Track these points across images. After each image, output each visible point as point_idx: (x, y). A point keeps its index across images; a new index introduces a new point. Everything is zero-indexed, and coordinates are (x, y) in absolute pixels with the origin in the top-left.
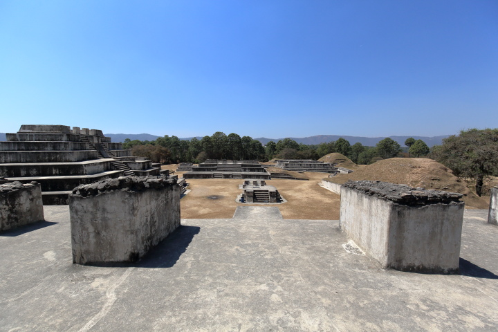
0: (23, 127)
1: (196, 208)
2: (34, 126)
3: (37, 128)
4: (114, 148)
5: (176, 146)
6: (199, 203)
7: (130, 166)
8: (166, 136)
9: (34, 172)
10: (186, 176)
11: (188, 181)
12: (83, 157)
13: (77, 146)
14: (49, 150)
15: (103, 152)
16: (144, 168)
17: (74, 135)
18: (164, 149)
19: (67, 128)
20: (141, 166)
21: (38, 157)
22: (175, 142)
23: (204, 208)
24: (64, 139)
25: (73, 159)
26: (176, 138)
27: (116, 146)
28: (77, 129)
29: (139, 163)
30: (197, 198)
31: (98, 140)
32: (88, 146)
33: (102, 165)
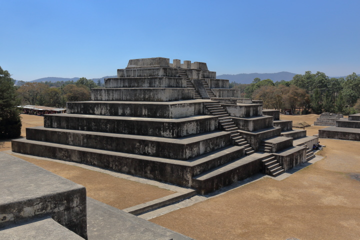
0: (131, 62)
1: (318, 191)
2: (138, 60)
3: (140, 63)
4: (217, 86)
5: (320, 87)
6: (328, 183)
7: (230, 110)
8: (308, 73)
9: (128, 111)
10: (323, 134)
11: (323, 142)
12: (176, 96)
13: (173, 82)
14: (146, 86)
15: (202, 91)
16: (247, 115)
17: (171, 69)
18: (301, 91)
19: (166, 60)
20: (243, 111)
21: (136, 95)
22: (320, 82)
23: (335, 194)
24: (161, 73)
25: (164, 99)
26: (323, 75)
27: (220, 84)
28: (177, 61)
29: (241, 107)
30: (329, 172)
31: (198, 74)
32: (184, 83)
33: (193, 107)
